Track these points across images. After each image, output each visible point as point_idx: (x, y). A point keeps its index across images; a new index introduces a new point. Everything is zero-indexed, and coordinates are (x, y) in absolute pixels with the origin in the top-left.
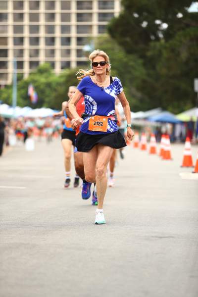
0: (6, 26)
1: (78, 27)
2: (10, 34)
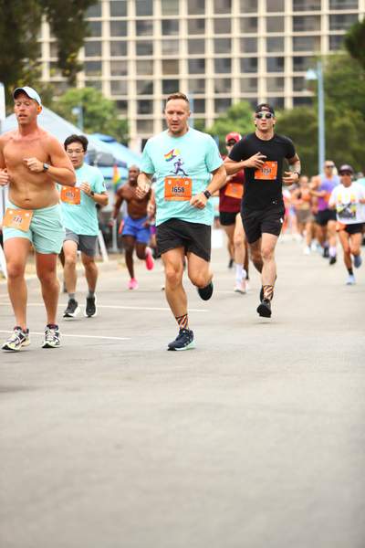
0: (177, 41)
1: (294, 38)
2: (183, 54)
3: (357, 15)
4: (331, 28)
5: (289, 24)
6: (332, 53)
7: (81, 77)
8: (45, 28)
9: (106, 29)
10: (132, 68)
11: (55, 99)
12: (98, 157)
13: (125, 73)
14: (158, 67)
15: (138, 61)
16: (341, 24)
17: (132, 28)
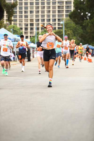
0: (33, 15)
1: (58, 15)
2: (34, 18)
3: (71, 10)
4: (66, 13)
5: (57, 12)
6: (66, 18)
7: (13, 22)
8: (5, 12)
9: (18, 12)
10: (23, 21)
11: (7, 27)
12: (16, 40)
13: (22, 22)
14: (29, 21)
15: (25, 19)
16: (68, 12)
17: (23, 12)
